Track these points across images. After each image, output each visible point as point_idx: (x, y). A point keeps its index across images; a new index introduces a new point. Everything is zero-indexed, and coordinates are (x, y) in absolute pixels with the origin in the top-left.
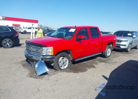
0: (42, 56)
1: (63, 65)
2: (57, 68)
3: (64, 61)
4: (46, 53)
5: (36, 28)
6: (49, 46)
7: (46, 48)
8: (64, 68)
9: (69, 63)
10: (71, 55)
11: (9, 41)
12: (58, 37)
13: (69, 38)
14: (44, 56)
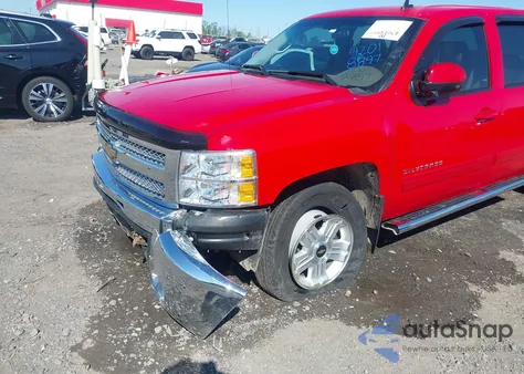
0: (181, 207)
1: (314, 261)
2: (281, 288)
3: (323, 238)
4: (203, 191)
5: (192, 36)
6: (226, 139)
7: (203, 156)
8: (321, 281)
9: (355, 246)
10: (371, 198)
11: (54, 88)
12: (293, 75)
13: (368, 83)
14: (190, 208)
